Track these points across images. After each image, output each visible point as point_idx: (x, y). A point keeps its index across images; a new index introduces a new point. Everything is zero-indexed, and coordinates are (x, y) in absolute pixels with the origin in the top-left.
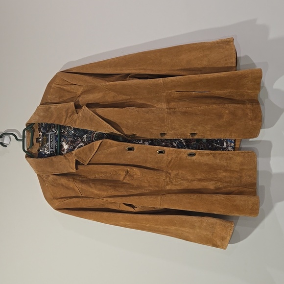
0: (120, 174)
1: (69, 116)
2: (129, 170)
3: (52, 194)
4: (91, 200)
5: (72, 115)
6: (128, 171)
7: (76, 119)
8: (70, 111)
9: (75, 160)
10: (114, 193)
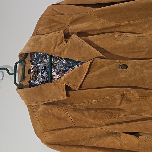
0: (115, 99)
1: (57, 44)
2: (125, 92)
3: (43, 127)
4: (86, 129)
5: (61, 43)
6: (123, 94)
7: (65, 48)
8: (59, 39)
9: (64, 85)
10: (111, 120)
